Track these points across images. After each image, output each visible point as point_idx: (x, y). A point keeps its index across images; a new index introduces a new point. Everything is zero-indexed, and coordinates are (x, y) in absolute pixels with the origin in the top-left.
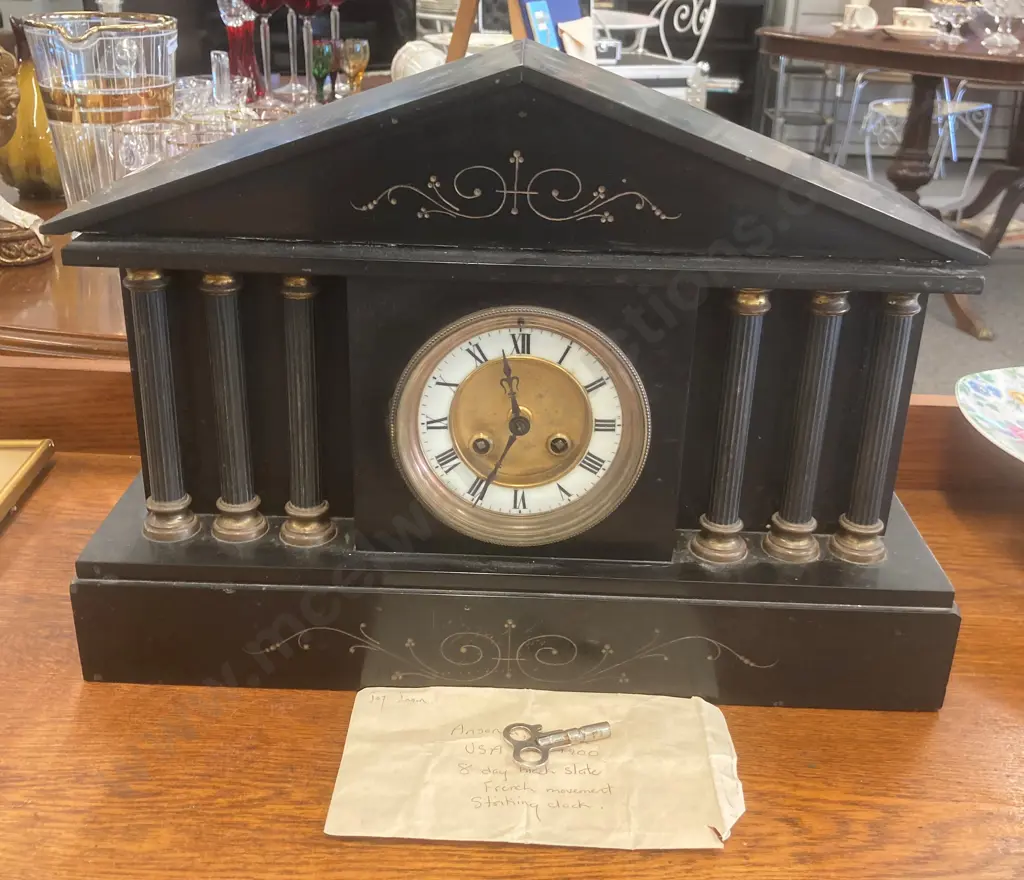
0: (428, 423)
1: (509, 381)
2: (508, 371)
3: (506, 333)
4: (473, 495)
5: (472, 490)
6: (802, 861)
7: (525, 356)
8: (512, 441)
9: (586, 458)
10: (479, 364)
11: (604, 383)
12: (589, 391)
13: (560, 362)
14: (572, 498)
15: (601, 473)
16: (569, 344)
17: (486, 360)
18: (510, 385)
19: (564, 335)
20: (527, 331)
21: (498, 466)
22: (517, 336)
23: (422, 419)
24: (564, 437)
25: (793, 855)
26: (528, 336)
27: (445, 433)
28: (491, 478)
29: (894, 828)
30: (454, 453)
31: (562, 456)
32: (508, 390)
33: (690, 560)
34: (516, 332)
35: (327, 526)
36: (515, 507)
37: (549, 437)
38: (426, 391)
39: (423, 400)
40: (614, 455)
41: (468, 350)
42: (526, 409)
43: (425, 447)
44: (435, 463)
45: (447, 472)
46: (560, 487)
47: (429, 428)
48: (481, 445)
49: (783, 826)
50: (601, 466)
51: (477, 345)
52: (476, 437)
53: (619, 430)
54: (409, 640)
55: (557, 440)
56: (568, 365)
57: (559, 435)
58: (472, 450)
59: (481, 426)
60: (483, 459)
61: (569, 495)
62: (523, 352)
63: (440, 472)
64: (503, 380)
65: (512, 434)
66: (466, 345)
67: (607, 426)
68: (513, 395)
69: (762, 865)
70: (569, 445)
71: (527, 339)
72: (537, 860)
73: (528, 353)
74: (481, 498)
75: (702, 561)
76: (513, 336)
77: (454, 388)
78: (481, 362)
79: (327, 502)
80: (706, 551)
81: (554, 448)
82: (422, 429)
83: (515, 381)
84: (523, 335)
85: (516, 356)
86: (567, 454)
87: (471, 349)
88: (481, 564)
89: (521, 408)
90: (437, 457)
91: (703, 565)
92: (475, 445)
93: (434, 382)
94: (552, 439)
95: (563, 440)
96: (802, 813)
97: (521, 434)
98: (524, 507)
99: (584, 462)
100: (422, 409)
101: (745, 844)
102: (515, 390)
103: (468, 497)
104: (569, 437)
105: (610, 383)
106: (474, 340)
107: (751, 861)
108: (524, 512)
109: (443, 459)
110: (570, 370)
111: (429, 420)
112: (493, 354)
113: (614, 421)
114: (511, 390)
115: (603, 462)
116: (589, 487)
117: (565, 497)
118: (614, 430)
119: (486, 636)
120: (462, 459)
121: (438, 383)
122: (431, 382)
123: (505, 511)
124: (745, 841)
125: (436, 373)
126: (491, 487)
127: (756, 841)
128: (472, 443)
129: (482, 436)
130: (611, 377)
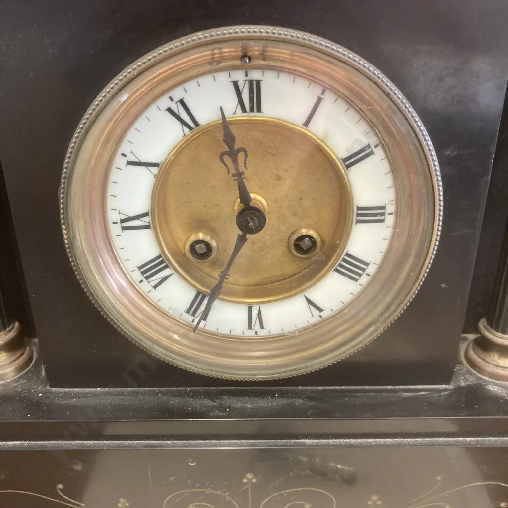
0: (122, 221)
1: (233, 154)
2: (229, 139)
3: (224, 80)
4: (194, 314)
5: (192, 309)
7: (256, 116)
8: (242, 240)
9: (344, 260)
10: (187, 130)
11: (371, 153)
12: (348, 166)
13: (307, 123)
14: (325, 314)
15: (364, 280)
16: (320, 94)
17: (197, 124)
18: (235, 161)
19: (311, 79)
20: (255, 75)
21: (223, 276)
22: (240, 85)
23: (113, 216)
24: (311, 233)
26: (259, 83)
27: (147, 235)
28: (215, 293)
30: (162, 262)
31: (309, 258)
32: (233, 171)
33: (472, 381)
34: (239, 76)
35: (18, 354)
36: (250, 327)
37: (292, 233)
38: (114, 175)
39: (112, 189)
40: (382, 255)
41: (170, 110)
42: (259, 198)
43: (122, 255)
44: (137, 276)
45: (155, 287)
46: (309, 301)
47: (124, 228)
48: (200, 248)
50: (364, 270)
51: (182, 102)
52: (193, 238)
53: (390, 220)
54: (122, 500)
55: (302, 238)
56: (319, 128)
57: (304, 231)
58: (189, 255)
59: (201, 224)
60: (204, 266)
61: (320, 310)
62: (252, 110)
63: (146, 287)
64: (223, 154)
65: (241, 233)
66: (164, 102)
67: (372, 215)
68: (239, 175)
70: (319, 243)
71: (255, 88)
73: (259, 110)
74: (204, 317)
75: (490, 383)
76: (235, 84)
77: (155, 170)
78: (190, 128)
79: (17, 325)
80: (490, 368)
81: (298, 247)
82: (115, 230)
83: (241, 156)
84: (251, 83)
85: (240, 115)
86: (317, 255)
87: (174, 107)
88: (208, 402)
89: (252, 196)
90: (140, 268)
91: (490, 388)
92: (192, 248)
93: (124, 160)
94: (295, 237)
95: (310, 237)
97: (251, 231)
98: (262, 327)
99: (340, 265)
100: (111, 203)
102: (242, 168)
103: (188, 318)
104: (318, 233)
105: (379, 153)
106: (177, 94)
108: (263, 333)
109: (149, 269)
110: (321, 135)
111: (123, 217)
112: (206, 115)
113: (383, 208)
114: (237, 169)
115: (367, 265)
116: (347, 298)
117: (316, 312)
118: (383, 221)
119: (219, 492)
120: (175, 269)
121: (130, 163)
122: (120, 161)
123: (237, 332)
125: (125, 147)
126: (217, 304)
128: (187, 246)
129: (201, 236)
130: (382, 143)
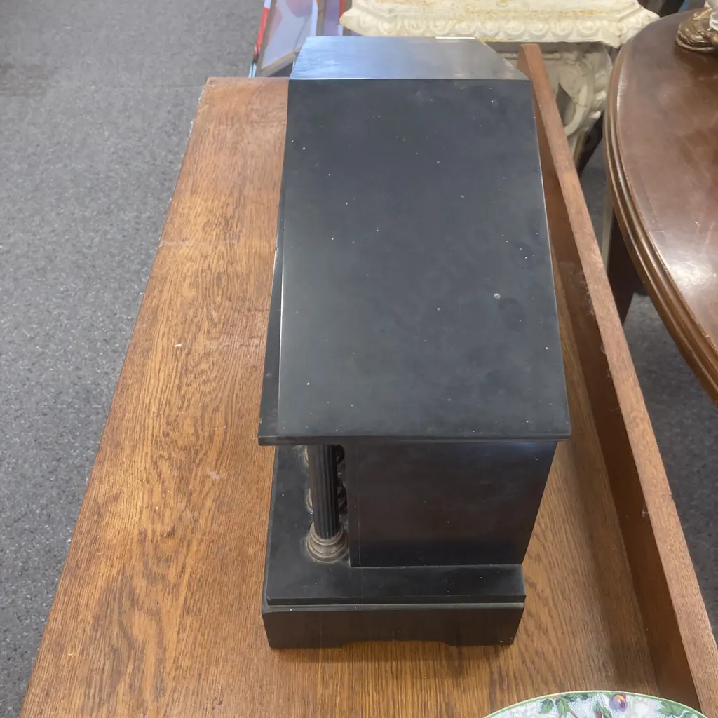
6: (140, 533)
25: (146, 531)
29: (160, 587)
49: (169, 529)
69: (140, 514)
72: (158, 418)
96: (177, 541)
101: (157, 508)
107: (145, 510)
124: (159, 509)
127: (159, 514)
